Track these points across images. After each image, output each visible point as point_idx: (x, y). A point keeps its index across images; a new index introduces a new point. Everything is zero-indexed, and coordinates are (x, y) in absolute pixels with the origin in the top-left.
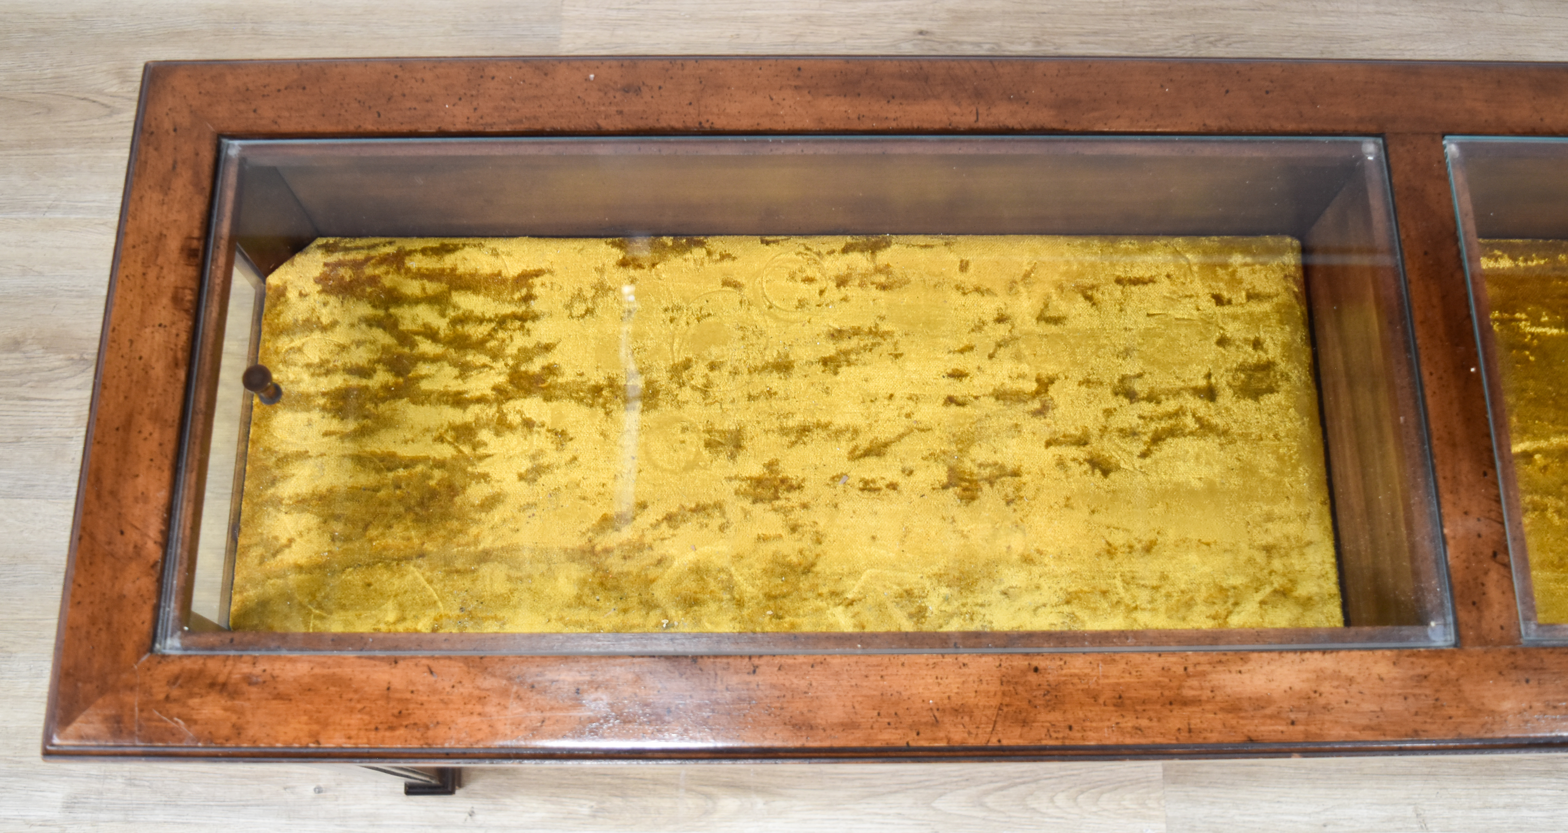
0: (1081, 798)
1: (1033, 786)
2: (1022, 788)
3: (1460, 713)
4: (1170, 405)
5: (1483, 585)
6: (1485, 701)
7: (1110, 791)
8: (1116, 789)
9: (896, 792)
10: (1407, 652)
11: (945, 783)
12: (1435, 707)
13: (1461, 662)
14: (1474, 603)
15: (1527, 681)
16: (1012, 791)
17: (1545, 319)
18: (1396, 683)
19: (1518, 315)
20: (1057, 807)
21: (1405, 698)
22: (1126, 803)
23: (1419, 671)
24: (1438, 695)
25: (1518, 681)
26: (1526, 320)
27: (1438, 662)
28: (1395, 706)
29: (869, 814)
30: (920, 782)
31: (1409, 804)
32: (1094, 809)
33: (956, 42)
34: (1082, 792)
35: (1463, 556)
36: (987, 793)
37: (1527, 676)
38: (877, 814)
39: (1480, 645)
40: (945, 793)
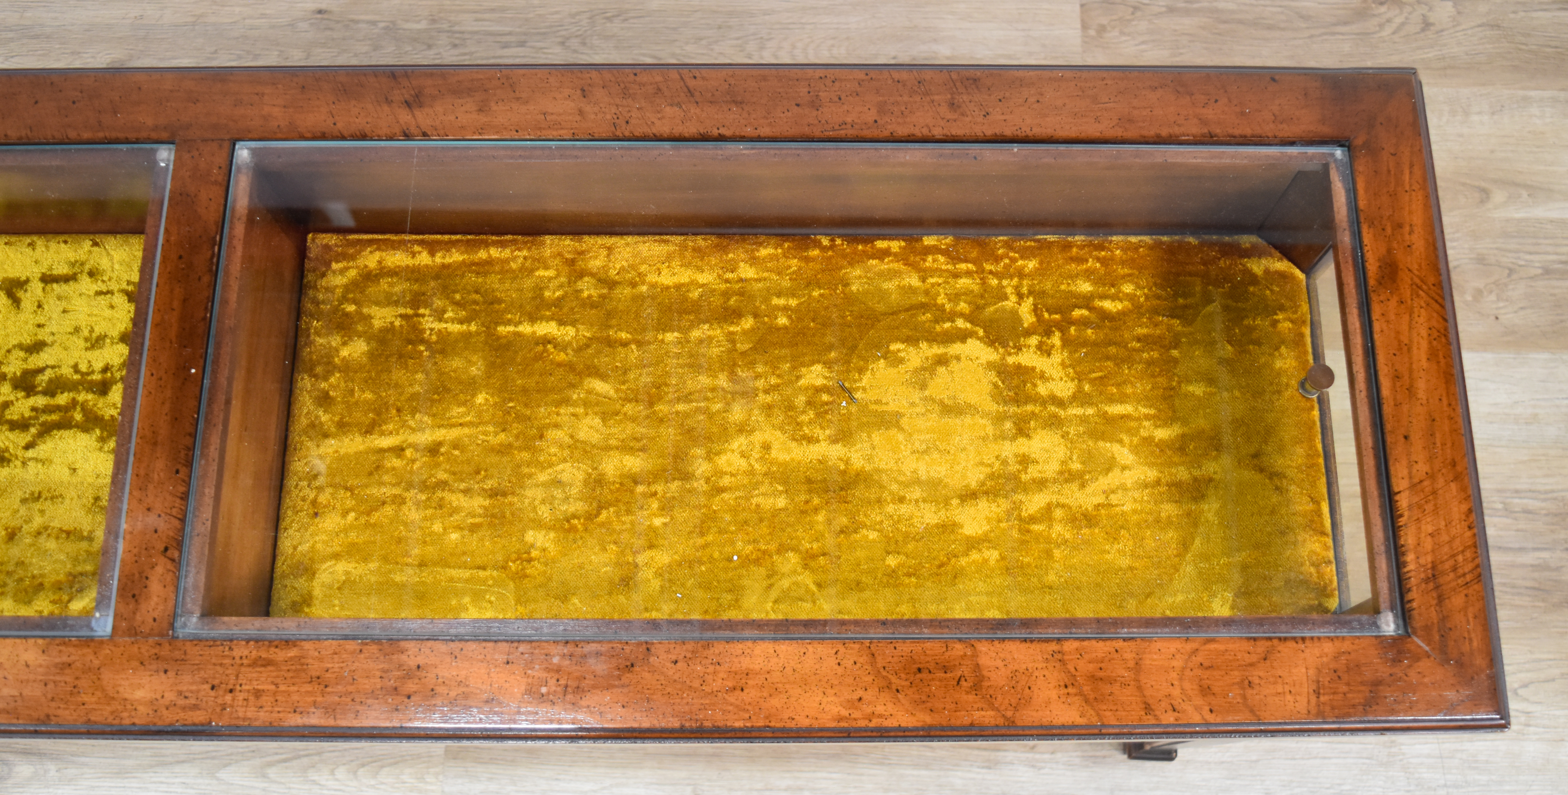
0: (361, 771)
1: (316, 758)
2: (305, 760)
3: (94, 699)
4: (62, 399)
5: (147, 578)
6: (121, 689)
7: (390, 765)
8: (396, 763)
9: (183, 762)
10: (58, 641)
11: (232, 754)
12: (71, 694)
13: (108, 651)
14: (134, 596)
15: (166, 672)
16: (295, 763)
17: (449, 314)
18: (40, 670)
19: (422, 311)
20: (337, 780)
21: (46, 685)
22: (405, 778)
23: (65, 659)
24: (76, 682)
25: (157, 671)
26: (430, 316)
27: (86, 650)
28: (34, 691)
29: (155, 782)
30: (207, 752)
31: (688, 785)
32: (373, 782)
33: (352, 21)
34: (363, 765)
35: (135, 551)
36: (270, 764)
37: (166, 666)
38: (162, 783)
39: (130, 636)
40: (230, 764)
